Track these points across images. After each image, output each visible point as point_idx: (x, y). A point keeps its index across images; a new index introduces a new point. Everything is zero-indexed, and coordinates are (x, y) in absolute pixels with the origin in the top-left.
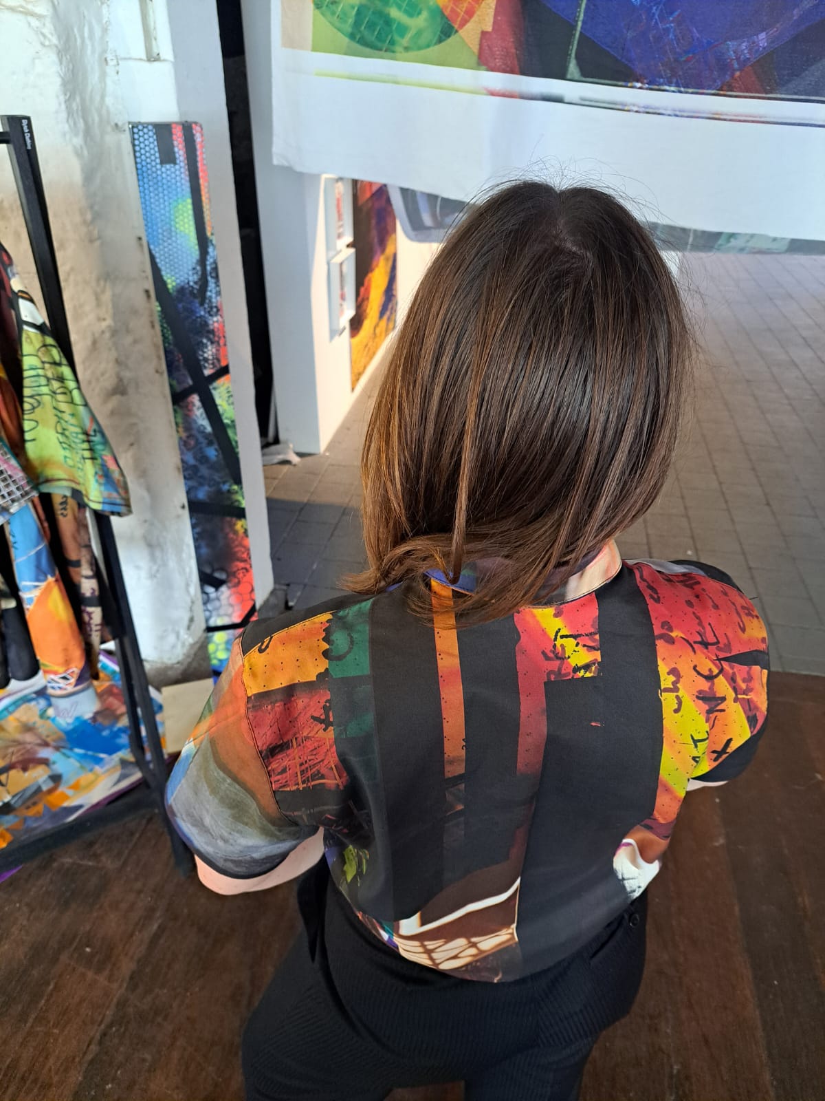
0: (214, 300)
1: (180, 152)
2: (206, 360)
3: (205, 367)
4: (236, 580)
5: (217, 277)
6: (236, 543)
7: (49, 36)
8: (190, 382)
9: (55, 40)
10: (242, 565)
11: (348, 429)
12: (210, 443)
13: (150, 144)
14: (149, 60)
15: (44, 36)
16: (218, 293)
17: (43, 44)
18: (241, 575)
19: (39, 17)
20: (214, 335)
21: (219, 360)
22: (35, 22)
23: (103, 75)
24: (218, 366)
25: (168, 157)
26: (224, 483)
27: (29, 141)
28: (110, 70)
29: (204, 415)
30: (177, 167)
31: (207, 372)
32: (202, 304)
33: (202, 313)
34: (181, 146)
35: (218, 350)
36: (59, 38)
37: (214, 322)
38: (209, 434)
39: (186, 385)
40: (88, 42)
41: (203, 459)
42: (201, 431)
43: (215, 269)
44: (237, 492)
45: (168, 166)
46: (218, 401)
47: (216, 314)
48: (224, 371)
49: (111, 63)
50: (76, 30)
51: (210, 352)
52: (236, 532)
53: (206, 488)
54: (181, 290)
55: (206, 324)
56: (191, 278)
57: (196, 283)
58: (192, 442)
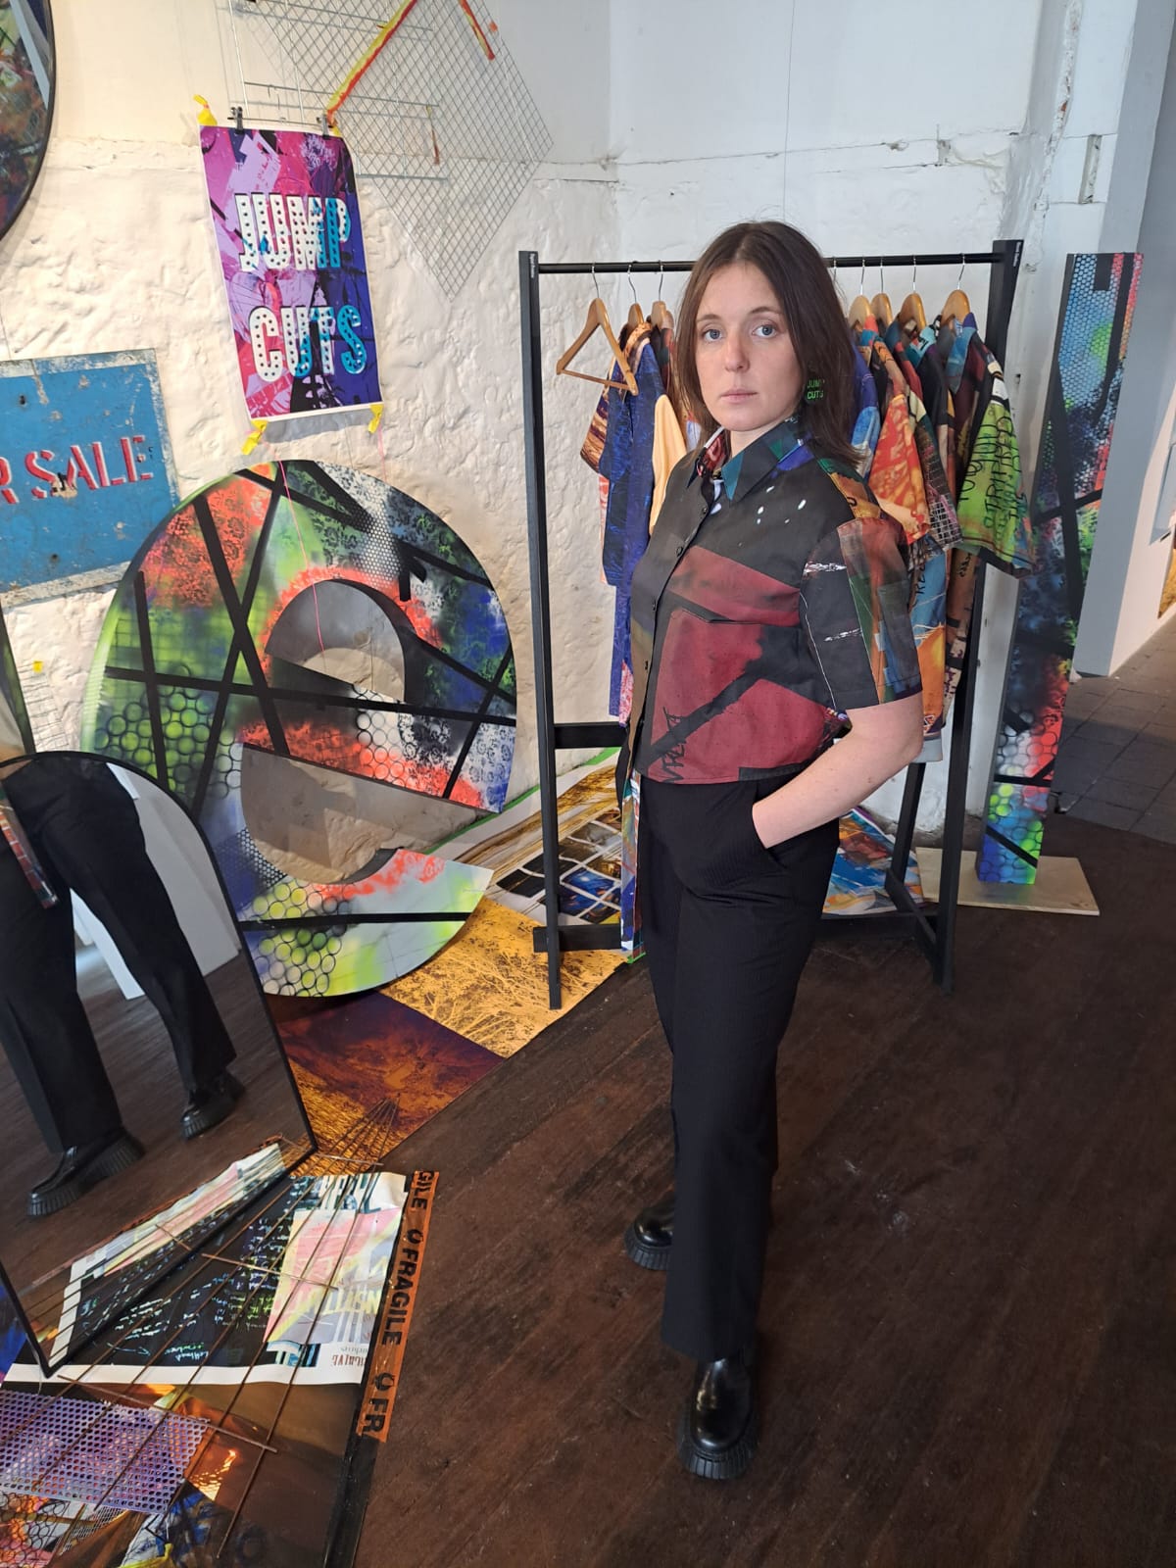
0: (1106, 423)
1: (1115, 280)
2: (1081, 483)
3: (1078, 491)
4: (1042, 728)
5: (1116, 401)
6: (1055, 685)
7: (1000, 184)
8: (1058, 504)
9: (1004, 188)
10: (1053, 711)
11: (1148, 657)
12: (1058, 571)
13: (1087, 273)
14: (1080, 203)
15: (995, 184)
16: (1113, 416)
17: (992, 192)
18: (1049, 723)
19: (996, 168)
20: (1096, 457)
21: (1093, 484)
22: (990, 173)
23: (1030, 218)
24: (1091, 491)
25: (1101, 284)
26: (1061, 616)
27: (1016, 260)
28: (1038, 215)
29: (1061, 540)
30: (1108, 293)
31: (1078, 495)
32: (1093, 426)
33: (1091, 435)
34: (1118, 274)
35: (1096, 474)
36: (1008, 186)
37: (1100, 445)
38: (1061, 560)
39: (1053, 507)
40: (1027, 189)
41: (1046, 586)
42: (1054, 555)
43: (1117, 392)
44: (1070, 628)
45: (1099, 292)
46: (1081, 527)
47: (1105, 437)
48: (1096, 496)
49: (1040, 208)
50: (1021, 180)
51: (1087, 475)
52: (1057, 673)
53: (1040, 618)
54: (1077, 411)
55: (1092, 446)
56: (1090, 400)
57: (1093, 405)
58: (1041, 567)
